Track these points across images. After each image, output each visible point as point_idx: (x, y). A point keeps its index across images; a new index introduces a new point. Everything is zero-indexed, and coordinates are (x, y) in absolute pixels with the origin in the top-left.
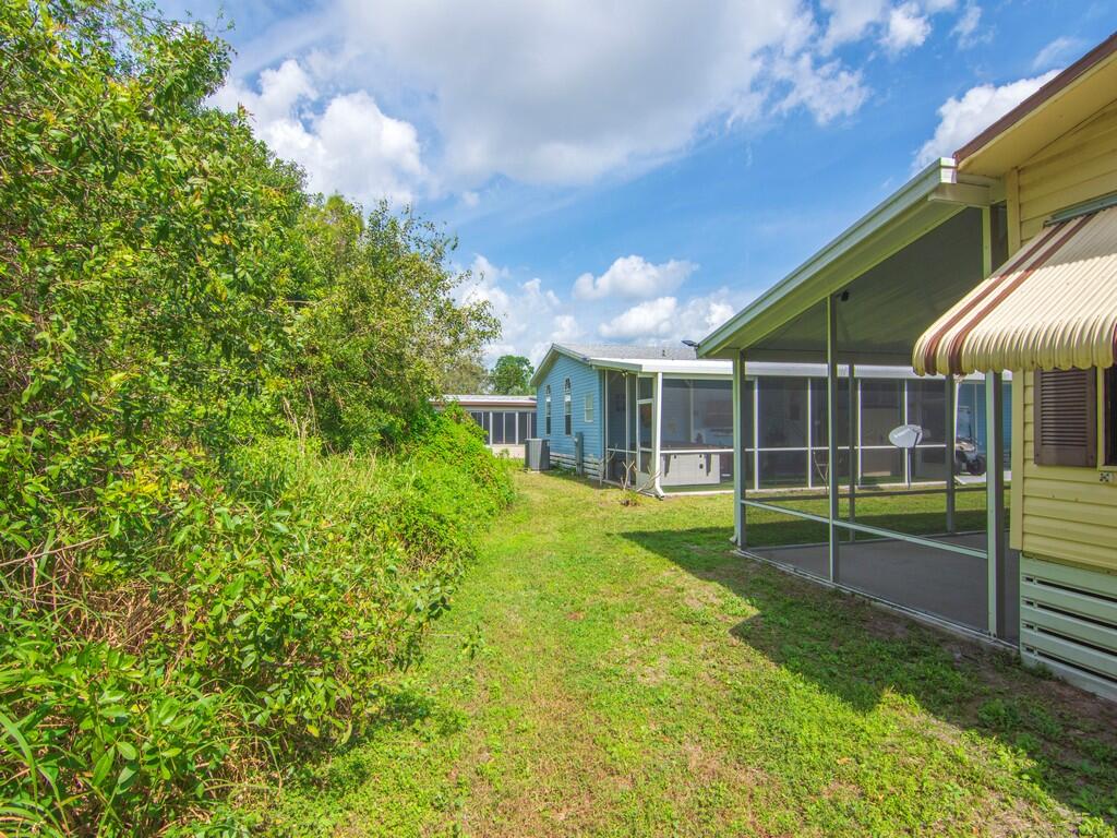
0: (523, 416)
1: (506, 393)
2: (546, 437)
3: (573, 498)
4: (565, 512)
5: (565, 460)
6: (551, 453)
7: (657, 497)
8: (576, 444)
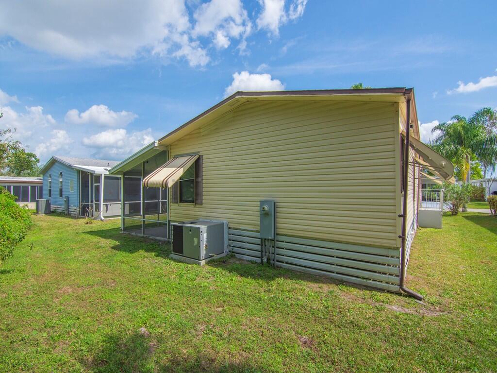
0: (33, 188)
1: (19, 174)
2: (48, 198)
3: (63, 223)
4: (58, 228)
5: (59, 209)
6: (51, 206)
7: (101, 220)
8: (65, 201)
